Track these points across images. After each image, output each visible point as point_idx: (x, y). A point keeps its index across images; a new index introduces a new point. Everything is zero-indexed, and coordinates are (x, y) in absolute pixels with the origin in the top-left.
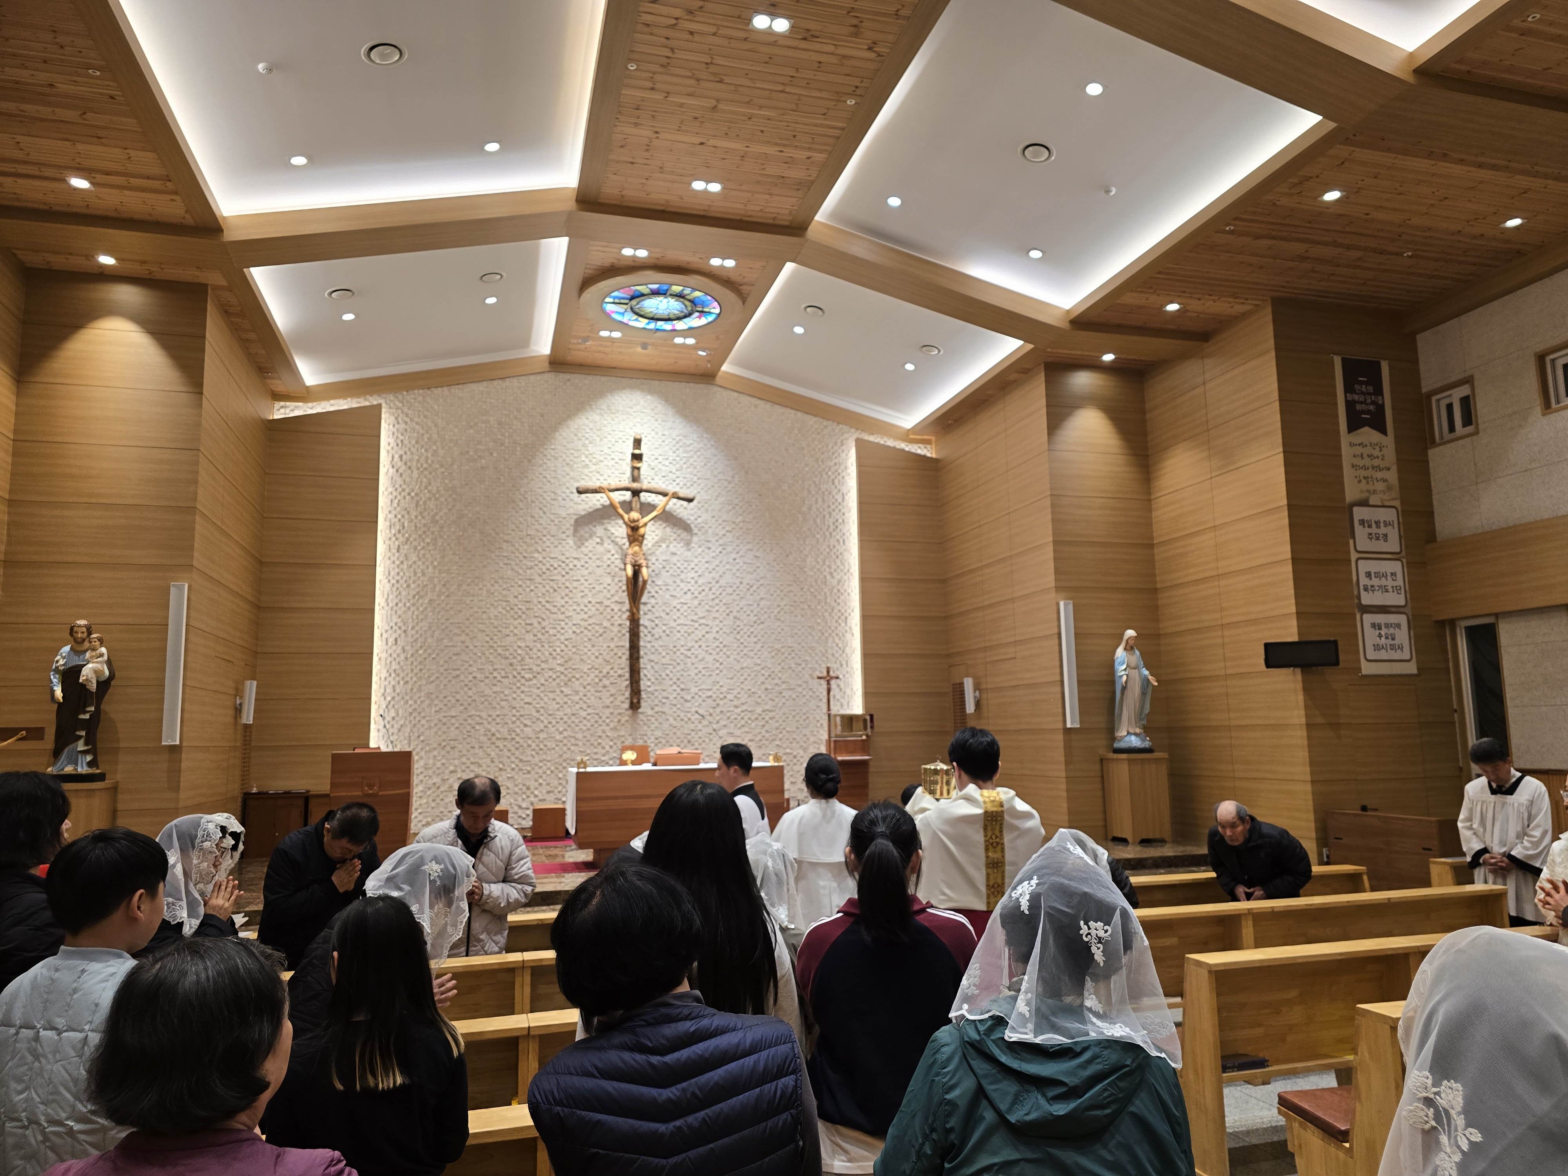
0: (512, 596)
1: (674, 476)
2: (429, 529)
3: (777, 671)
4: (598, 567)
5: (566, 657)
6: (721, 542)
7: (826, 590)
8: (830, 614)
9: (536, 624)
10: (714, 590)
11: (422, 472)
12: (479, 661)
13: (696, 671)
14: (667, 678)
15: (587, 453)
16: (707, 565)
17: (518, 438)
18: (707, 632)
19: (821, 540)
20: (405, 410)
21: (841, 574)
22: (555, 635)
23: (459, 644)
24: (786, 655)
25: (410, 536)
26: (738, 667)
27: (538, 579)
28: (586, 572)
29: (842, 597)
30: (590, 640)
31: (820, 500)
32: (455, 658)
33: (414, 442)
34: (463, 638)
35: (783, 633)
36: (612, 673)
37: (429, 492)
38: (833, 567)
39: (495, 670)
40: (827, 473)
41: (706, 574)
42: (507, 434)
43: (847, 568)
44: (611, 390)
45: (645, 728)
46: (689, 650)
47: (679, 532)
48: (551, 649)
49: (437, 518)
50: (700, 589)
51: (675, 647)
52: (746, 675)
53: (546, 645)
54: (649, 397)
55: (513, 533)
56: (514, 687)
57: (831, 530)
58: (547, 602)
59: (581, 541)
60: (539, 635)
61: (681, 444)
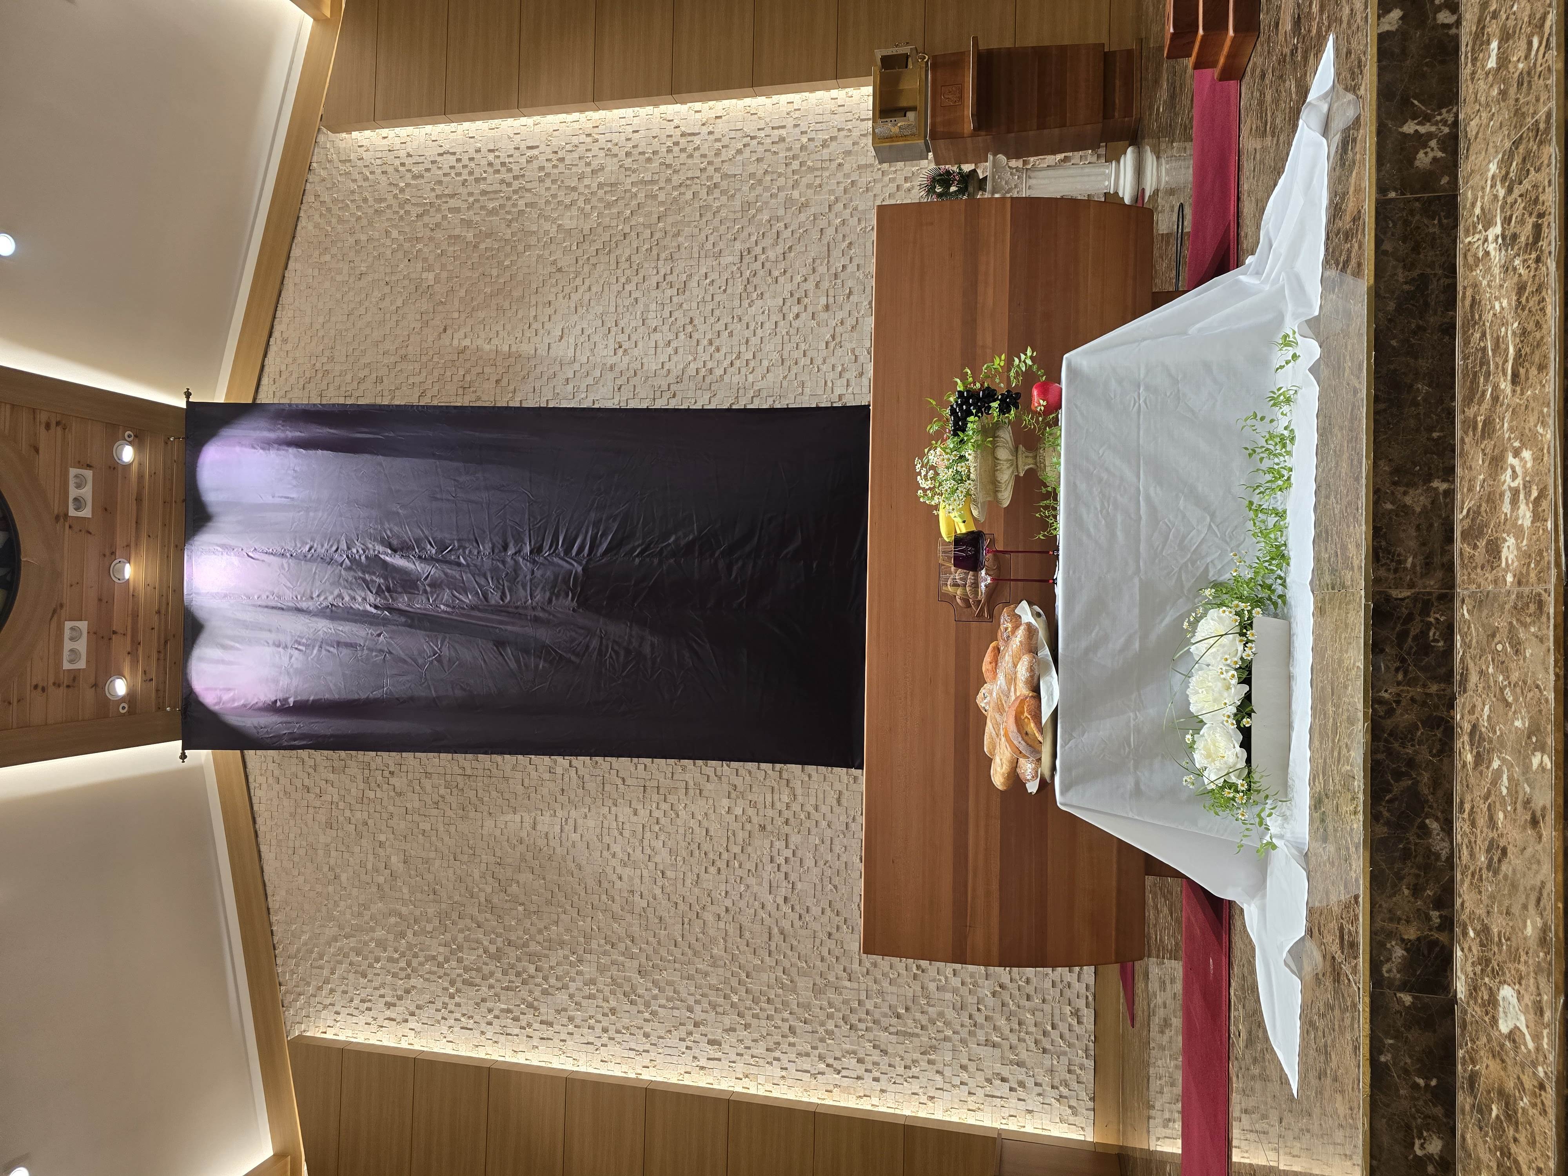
2: (513, 966)
3: (789, 286)
7: (629, 181)
8: (675, 171)
11: (413, 970)
12: (755, 888)
19: (529, 197)
21: (595, 149)
24: (757, 266)
25: (524, 1000)
29: (642, 146)
43: (583, 138)
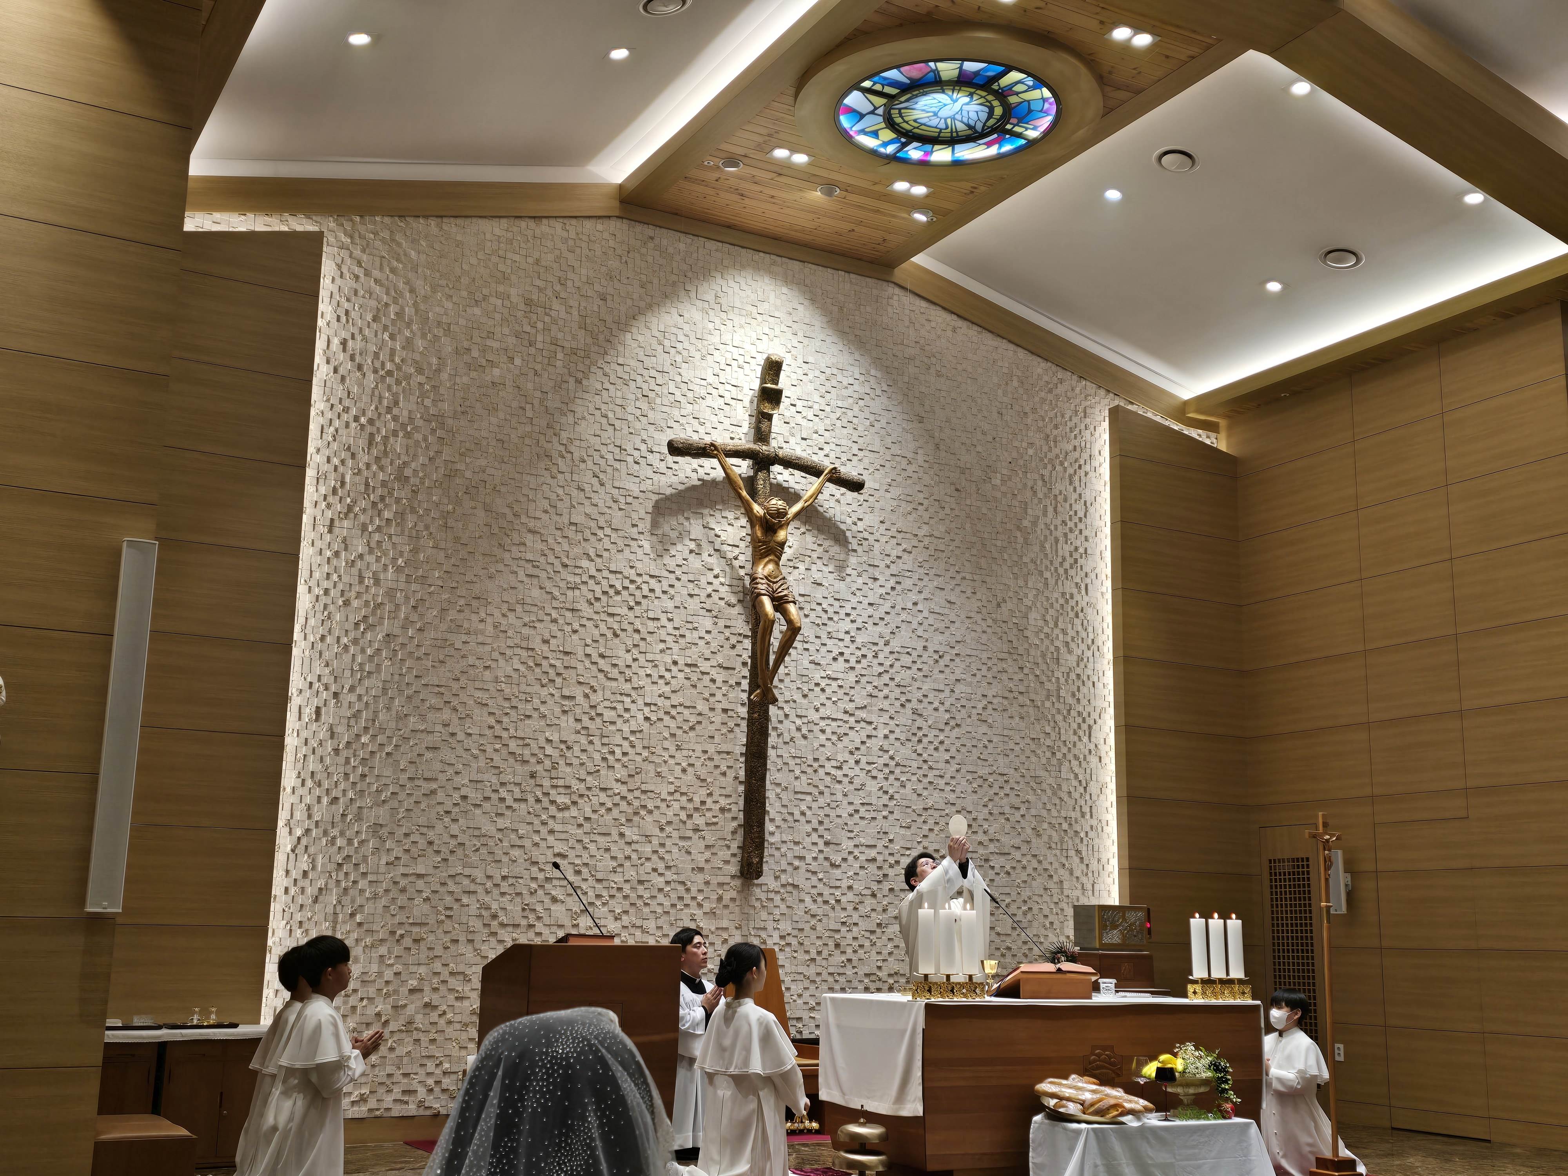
0: (539, 640)
1: (822, 440)
3: (980, 817)
4: (691, 595)
5: (631, 767)
6: (894, 569)
7: (1059, 674)
9: (580, 699)
10: (881, 657)
11: (383, 378)
13: (851, 809)
14: (803, 819)
15: (678, 379)
16: (870, 611)
17: (560, 336)
18: (869, 737)
20: (354, 252)
21: (1083, 646)
22: (613, 723)
23: (439, 728)
24: (996, 788)
25: (355, 501)
26: (918, 806)
27: (587, 611)
28: (669, 605)
29: (1084, 689)
30: (673, 735)
31: (1050, 509)
33: (369, 317)
34: (446, 715)
35: (990, 746)
36: (709, 799)
37: (395, 419)
38: (1073, 634)
39: (503, 784)
40: (1061, 464)
41: (870, 627)
42: (540, 325)
46: (839, 767)
48: (605, 750)
49: (408, 472)
50: (859, 654)
51: (816, 760)
53: (597, 741)
55: (545, 517)
57: (1066, 565)
58: (602, 656)
59: (663, 546)
60: (585, 720)
61: (834, 383)
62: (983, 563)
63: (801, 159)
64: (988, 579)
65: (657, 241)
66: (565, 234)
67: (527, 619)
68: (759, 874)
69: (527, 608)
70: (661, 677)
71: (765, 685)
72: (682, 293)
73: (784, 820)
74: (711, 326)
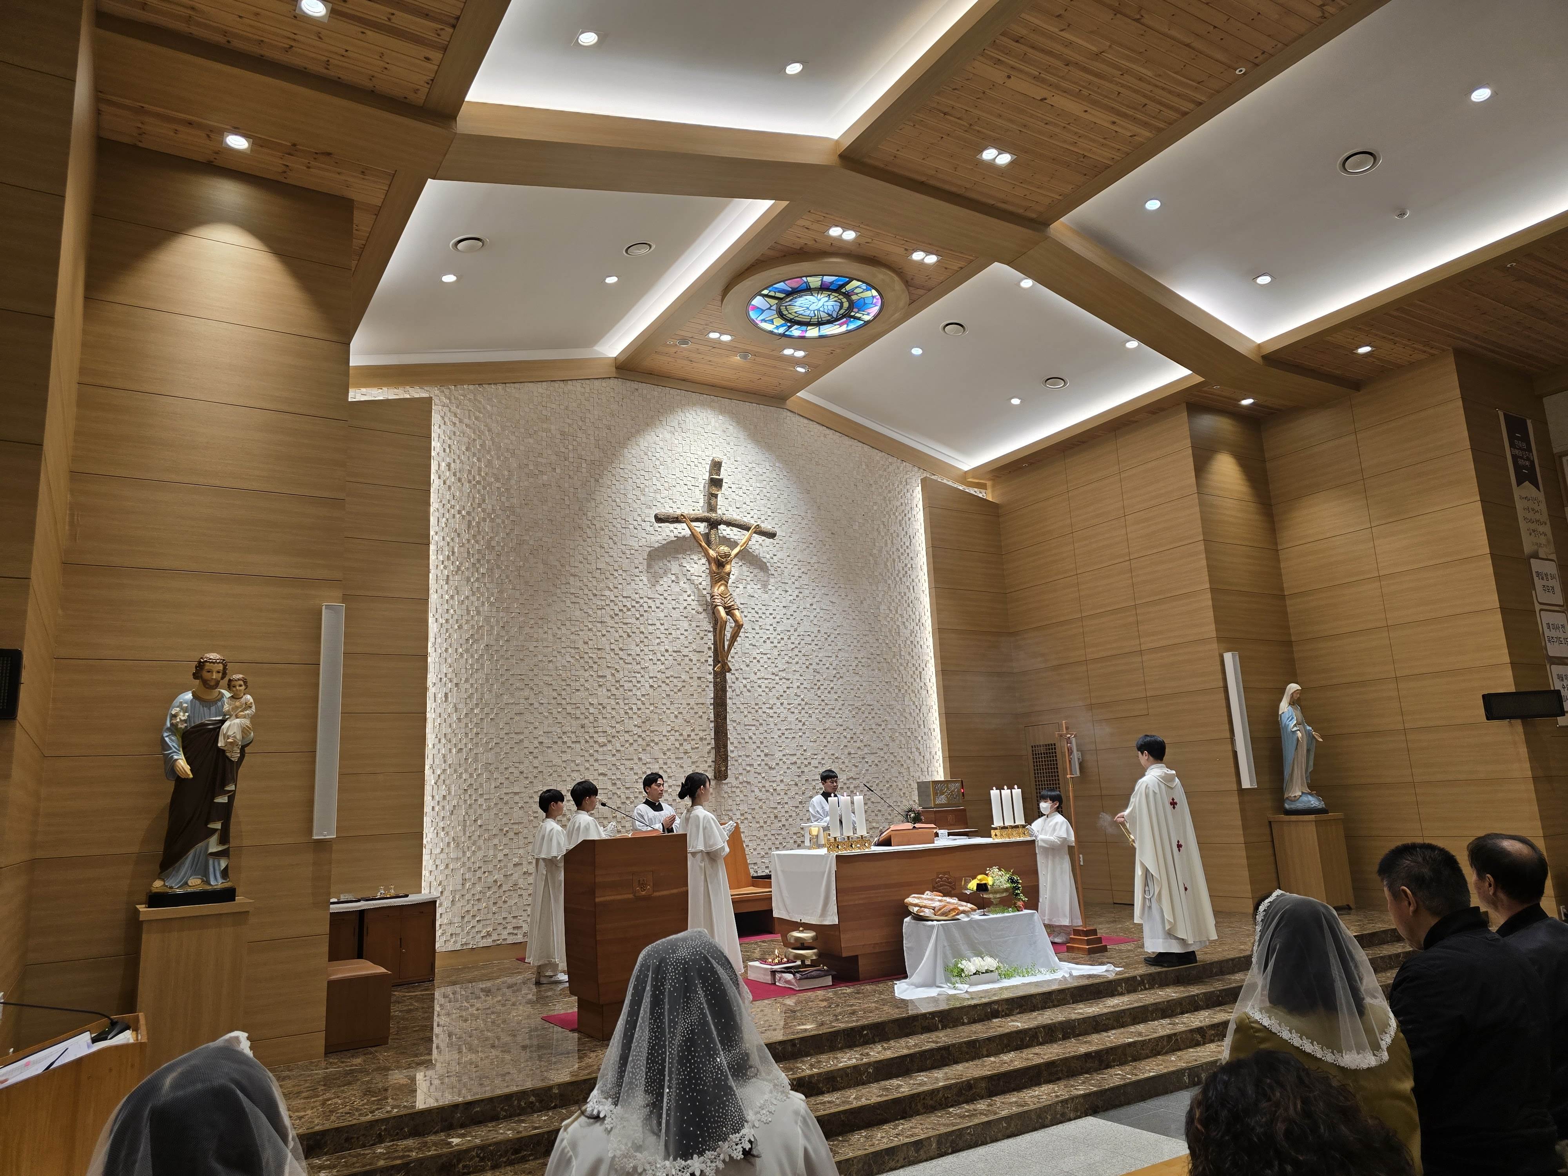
0: (581, 642)
1: (749, 508)
2: (484, 558)
3: (858, 732)
4: (674, 609)
5: (644, 717)
6: (797, 584)
7: (900, 642)
8: (905, 669)
9: (609, 677)
10: (793, 638)
11: (475, 486)
12: (546, 723)
13: (779, 733)
14: (750, 741)
15: (658, 475)
16: (784, 611)
17: (583, 453)
18: (788, 688)
19: (892, 586)
20: (454, 408)
21: (913, 624)
22: (631, 691)
23: (522, 701)
24: (866, 714)
25: (461, 563)
26: (820, 728)
27: (611, 622)
28: (662, 615)
29: (915, 650)
30: (668, 695)
31: (889, 542)
32: (517, 718)
33: (464, 449)
34: (527, 692)
35: (861, 688)
36: (693, 734)
37: (484, 511)
38: (906, 616)
39: (564, 733)
40: (894, 514)
41: (785, 621)
42: (571, 447)
43: (919, 617)
44: (683, 405)
45: (730, 802)
46: (771, 708)
47: (756, 571)
48: (627, 708)
49: (493, 543)
50: (779, 637)
51: (757, 704)
52: (828, 737)
53: (620, 702)
54: (721, 417)
55: (581, 566)
56: (586, 755)
57: (901, 575)
58: (621, 649)
59: (655, 579)
60: (613, 689)
61: (754, 472)
62: (850, 576)
63: (726, 338)
64: (854, 587)
65: (640, 391)
66: (583, 390)
67: (573, 630)
68: (726, 777)
69: (573, 623)
70: (659, 660)
71: (723, 661)
72: (658, 423)
73: (739, 743)
74: (676, 441)
